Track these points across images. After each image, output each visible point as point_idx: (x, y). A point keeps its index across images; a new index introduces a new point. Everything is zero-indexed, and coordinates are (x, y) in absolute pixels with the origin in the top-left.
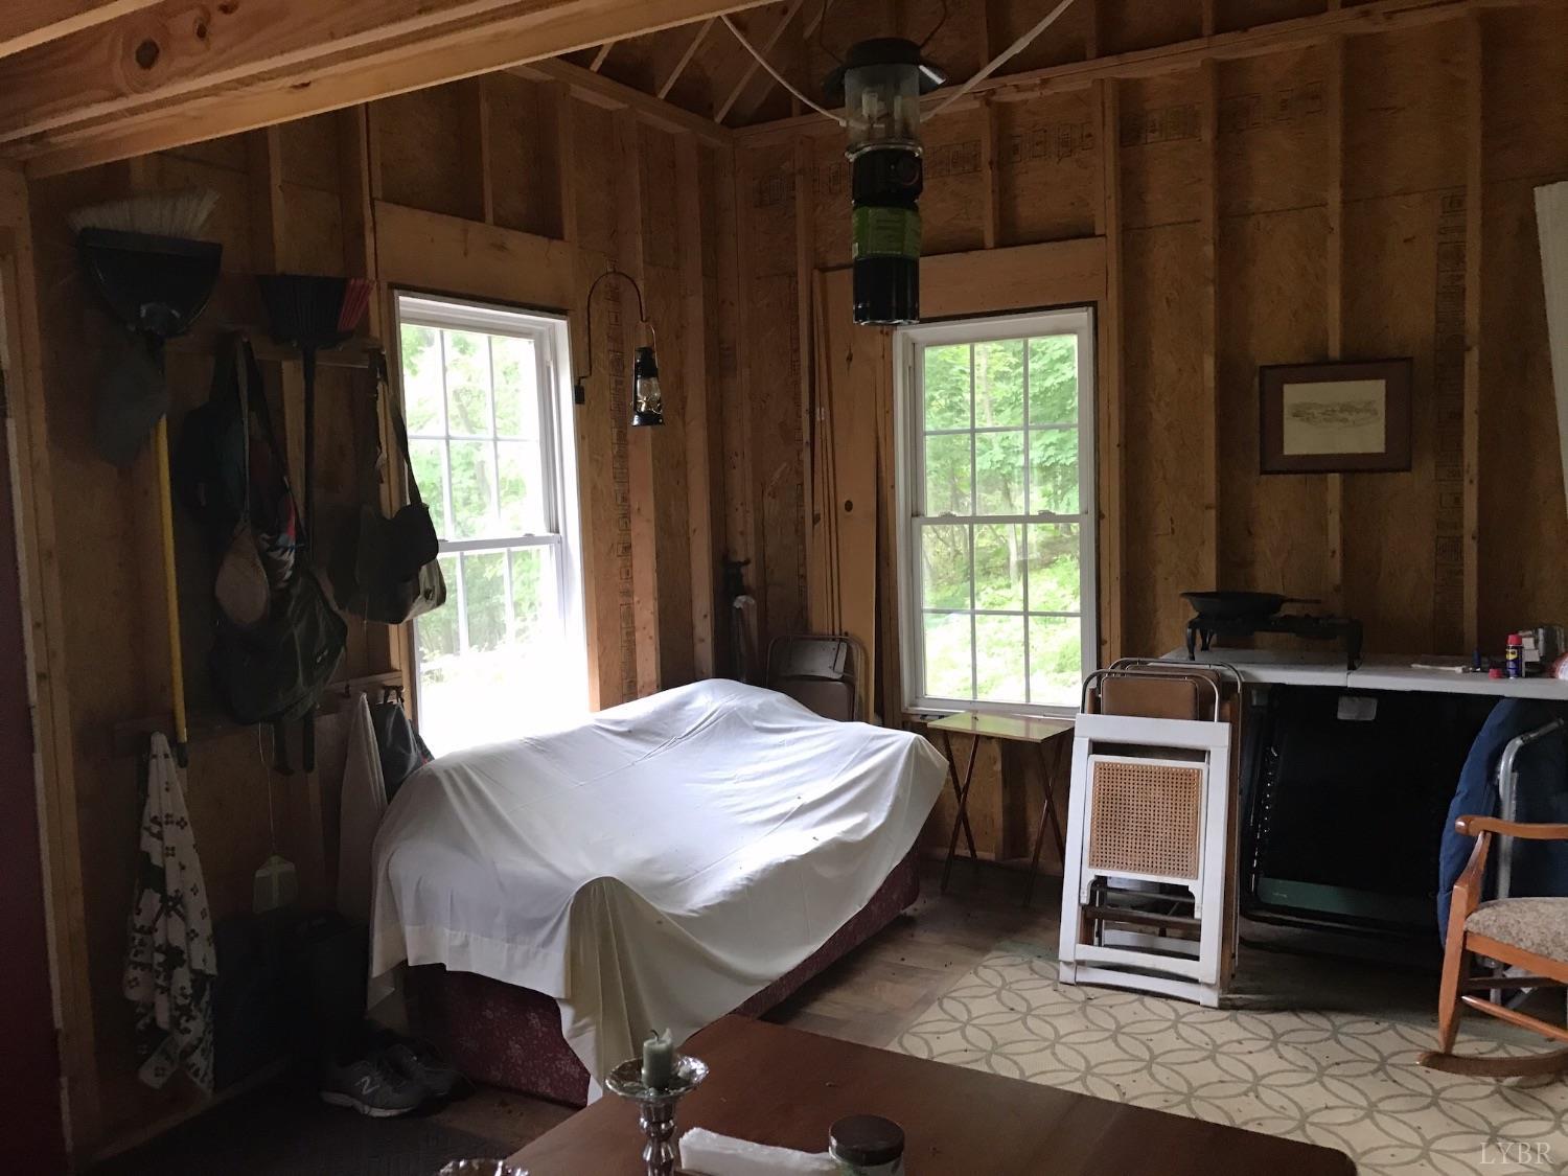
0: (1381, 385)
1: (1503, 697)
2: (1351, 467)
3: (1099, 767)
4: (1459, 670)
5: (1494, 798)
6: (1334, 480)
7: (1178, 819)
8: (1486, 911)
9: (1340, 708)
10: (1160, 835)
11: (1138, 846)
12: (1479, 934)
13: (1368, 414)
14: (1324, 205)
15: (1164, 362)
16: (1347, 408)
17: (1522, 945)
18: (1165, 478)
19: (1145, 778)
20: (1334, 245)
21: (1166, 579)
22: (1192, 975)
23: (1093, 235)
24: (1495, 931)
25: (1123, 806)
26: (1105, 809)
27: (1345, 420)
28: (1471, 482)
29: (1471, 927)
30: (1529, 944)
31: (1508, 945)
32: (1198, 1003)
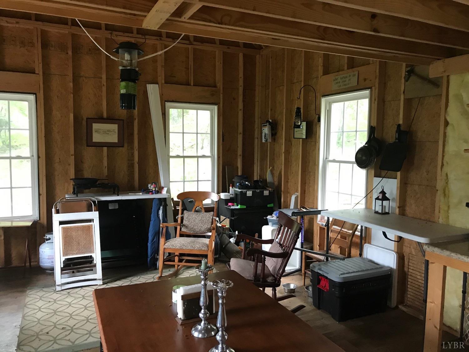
0: (116, 125)
1: (155, 198)
2: (109, 145)
3: (63, 228)
4: (141, 194)
5: (159, 220)
6: (105, 149)
7: (87, 238)
8: (168, 243)
9: (109, 206)
10: (83, 243)
11: (77, 248)
12: (167, 248)
13: (114, 133)
14: (101, 78)
15: (56, 114)
16: (109, 131)
17: (177, 248)
18: (57, 146)
19: (77, 229)
20: (104, 89)
21: (58, 175)
22: (95, 278)
23: (34, 73)
24: (171, 246)
25: (71, 238)
26: (66, 240)
27: (108, 134)
28: (137, 150)
29: (166, 247)
30: (178, 247)
31: (174, 249)
32: (97, 285)
